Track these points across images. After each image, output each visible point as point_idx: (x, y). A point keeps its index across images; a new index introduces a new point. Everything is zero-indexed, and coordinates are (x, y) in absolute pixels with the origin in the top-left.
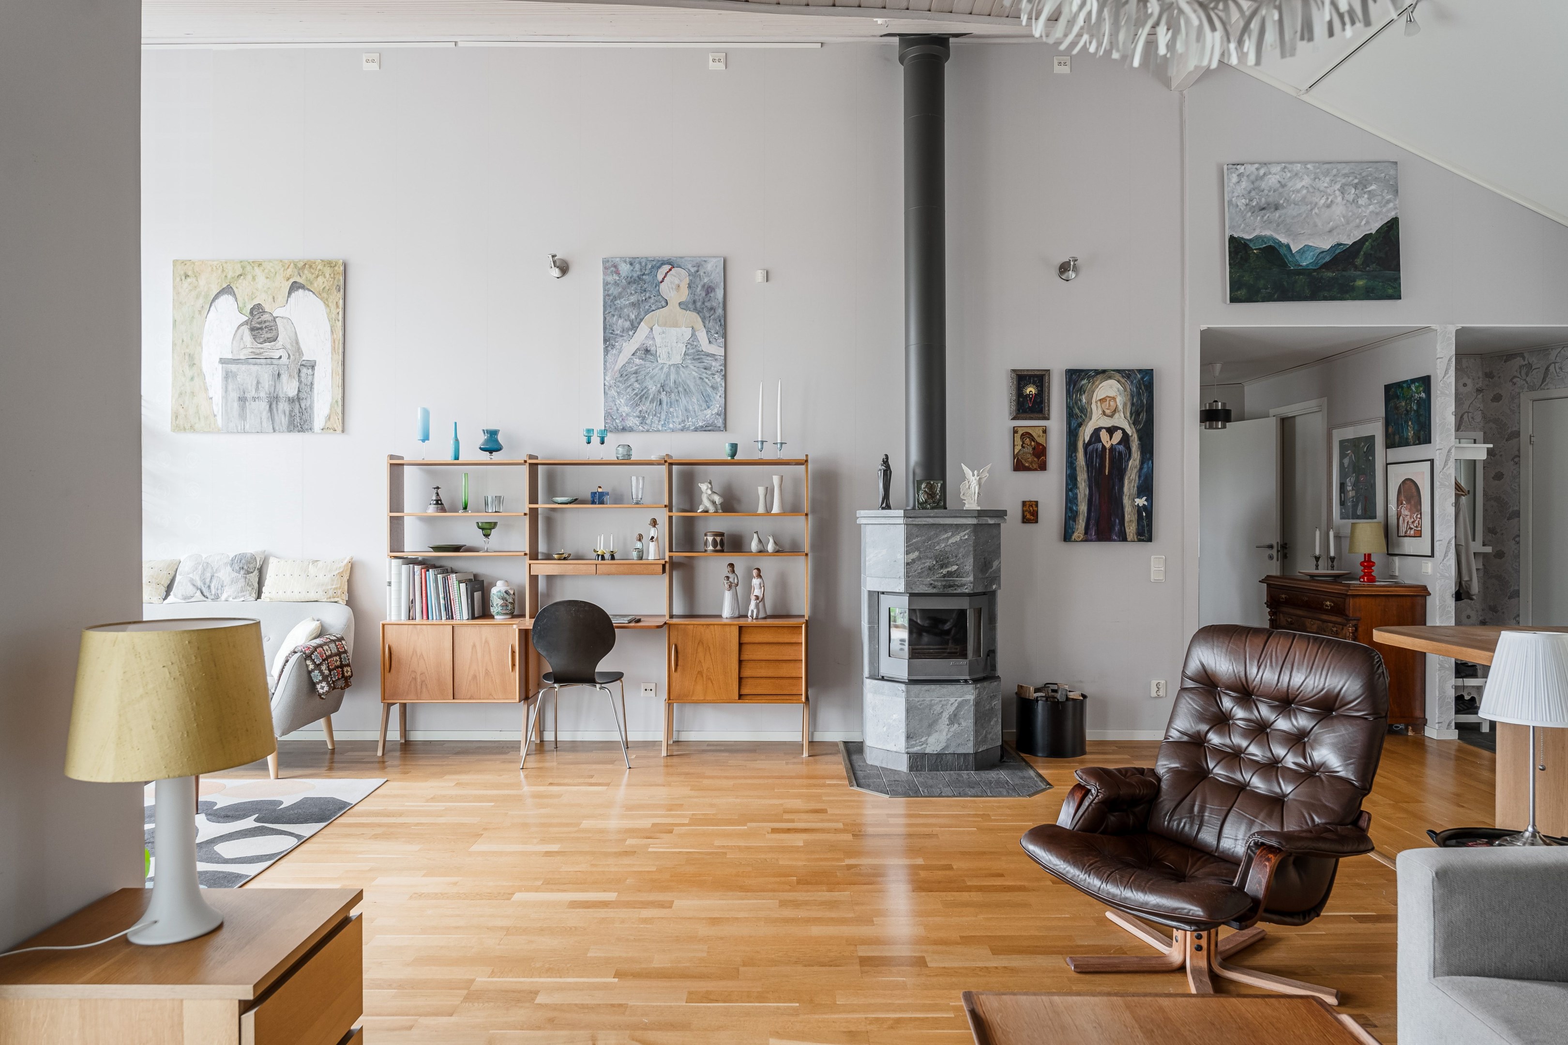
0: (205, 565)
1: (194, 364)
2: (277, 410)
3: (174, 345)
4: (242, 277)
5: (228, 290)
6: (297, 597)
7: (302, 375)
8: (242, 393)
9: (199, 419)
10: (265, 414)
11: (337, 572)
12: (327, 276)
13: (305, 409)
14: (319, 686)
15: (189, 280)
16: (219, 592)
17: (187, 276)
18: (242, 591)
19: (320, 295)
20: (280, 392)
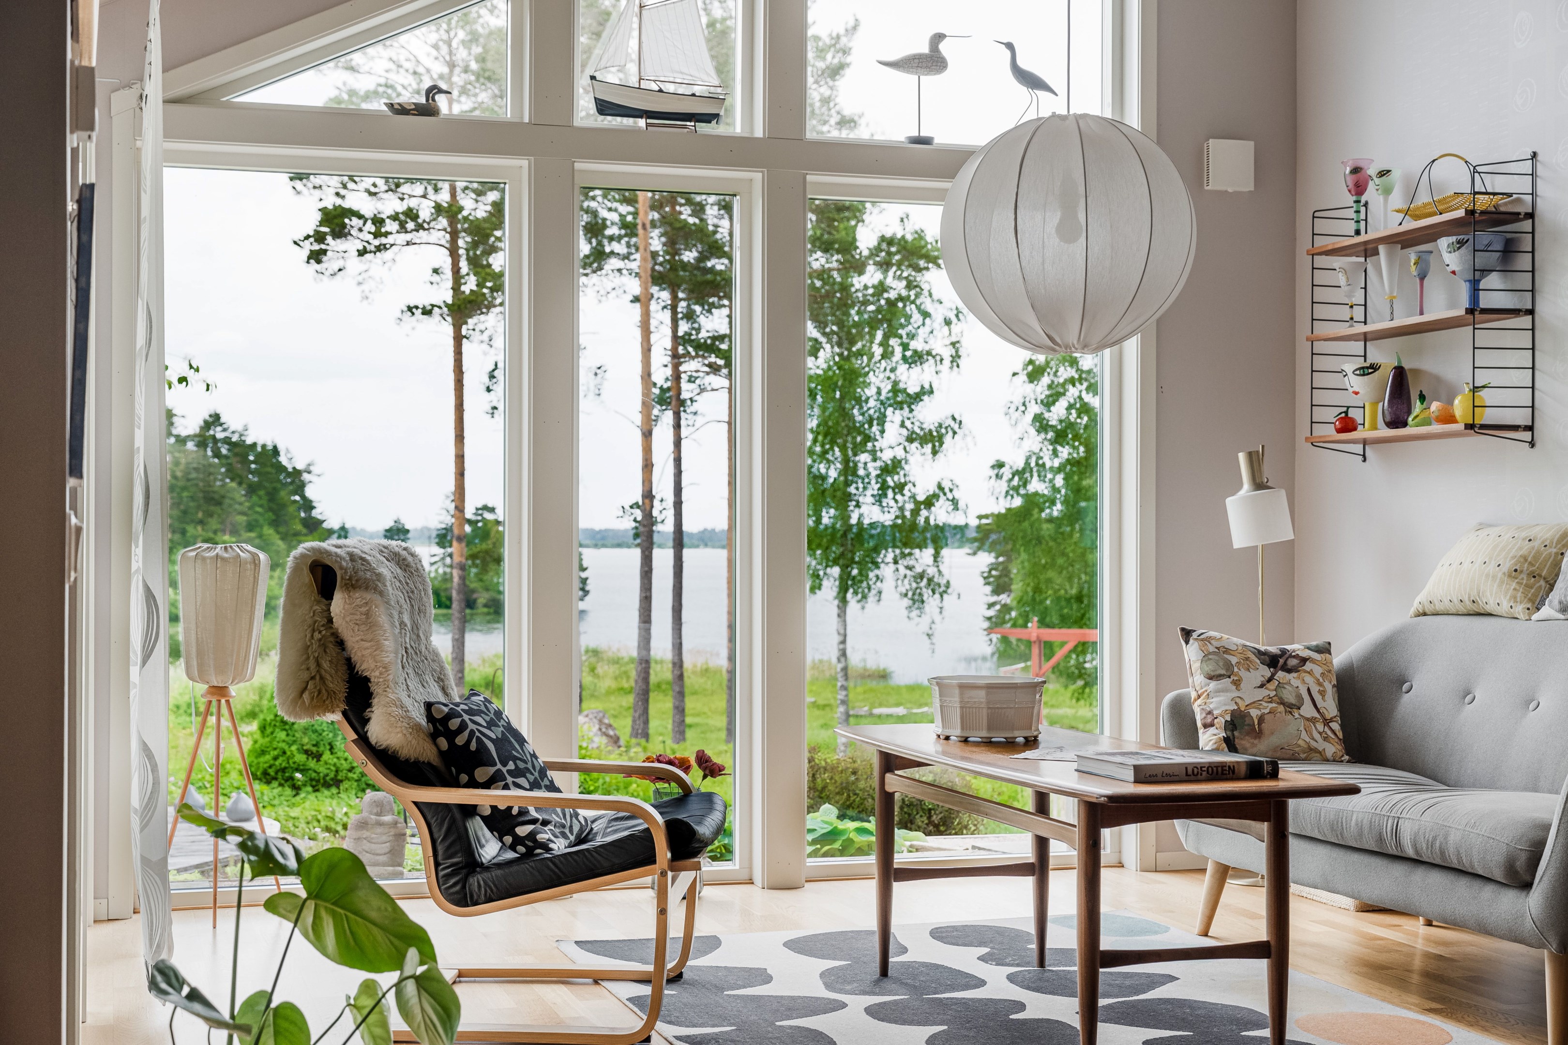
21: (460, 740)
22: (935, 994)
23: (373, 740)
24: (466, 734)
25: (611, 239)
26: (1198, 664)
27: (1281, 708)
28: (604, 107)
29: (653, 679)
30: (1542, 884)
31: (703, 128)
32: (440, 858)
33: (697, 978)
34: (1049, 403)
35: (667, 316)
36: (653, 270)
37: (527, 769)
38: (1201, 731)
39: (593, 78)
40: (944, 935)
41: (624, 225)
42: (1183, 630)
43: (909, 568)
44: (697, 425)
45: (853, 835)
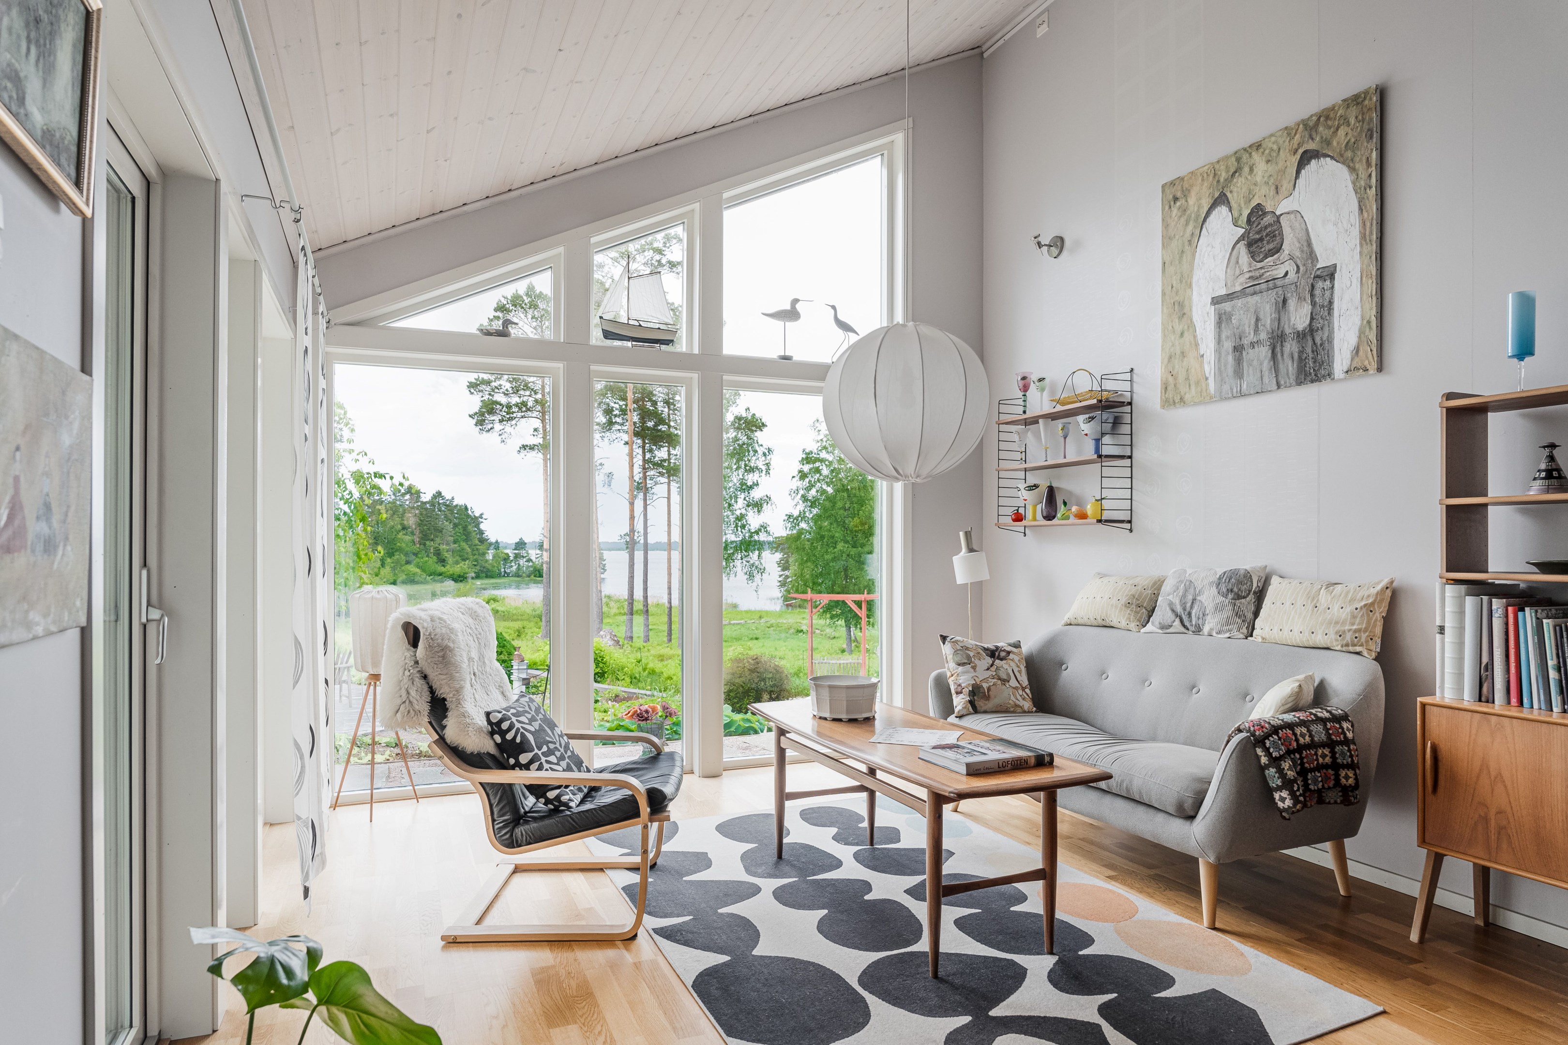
0: (1188, 583)
1: (1184, 314)
2: (1282, 355)
3: (1164, 294)
4: (1237, 174)
5: (1221, 200)
6: (1297, 639)
7: (1317, 292)
8: (1238, 340)
9: (1190, 386)
10: (1267, 365)
11: (1363, 603)
12: (1352, 121)
13: (1321, 345)
14: (1277, 796)
15: (1178, 204)
16: (1200, 622)
17: (1176, 199)
18: (1228, 624)
19: (1342, 155)
20: (1286, 327)
21: (509, 736)
22: (814, 875)
23: (448, 741)
24: (513, 731)
25: (616, 416)
26: (951, 656)
27: (999, 682)
28: (607, 335)
29: (635, 609)
30: (1204, 820)
31: (663, 347)
32: (495, 816)
33: (665, 864)
34: (808, 489)
35: (640, 451)
36: (634, 430)
37: (556, 748)
38: (954, 696)
39: (601, 317)
40: (808, 816)
41: (621, 410)
42: (941, 636)
43: (748, 562)
44: (654, 499)
45: (741, 723)
